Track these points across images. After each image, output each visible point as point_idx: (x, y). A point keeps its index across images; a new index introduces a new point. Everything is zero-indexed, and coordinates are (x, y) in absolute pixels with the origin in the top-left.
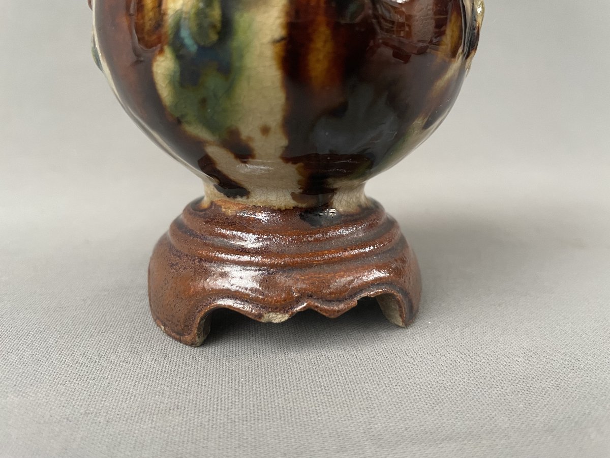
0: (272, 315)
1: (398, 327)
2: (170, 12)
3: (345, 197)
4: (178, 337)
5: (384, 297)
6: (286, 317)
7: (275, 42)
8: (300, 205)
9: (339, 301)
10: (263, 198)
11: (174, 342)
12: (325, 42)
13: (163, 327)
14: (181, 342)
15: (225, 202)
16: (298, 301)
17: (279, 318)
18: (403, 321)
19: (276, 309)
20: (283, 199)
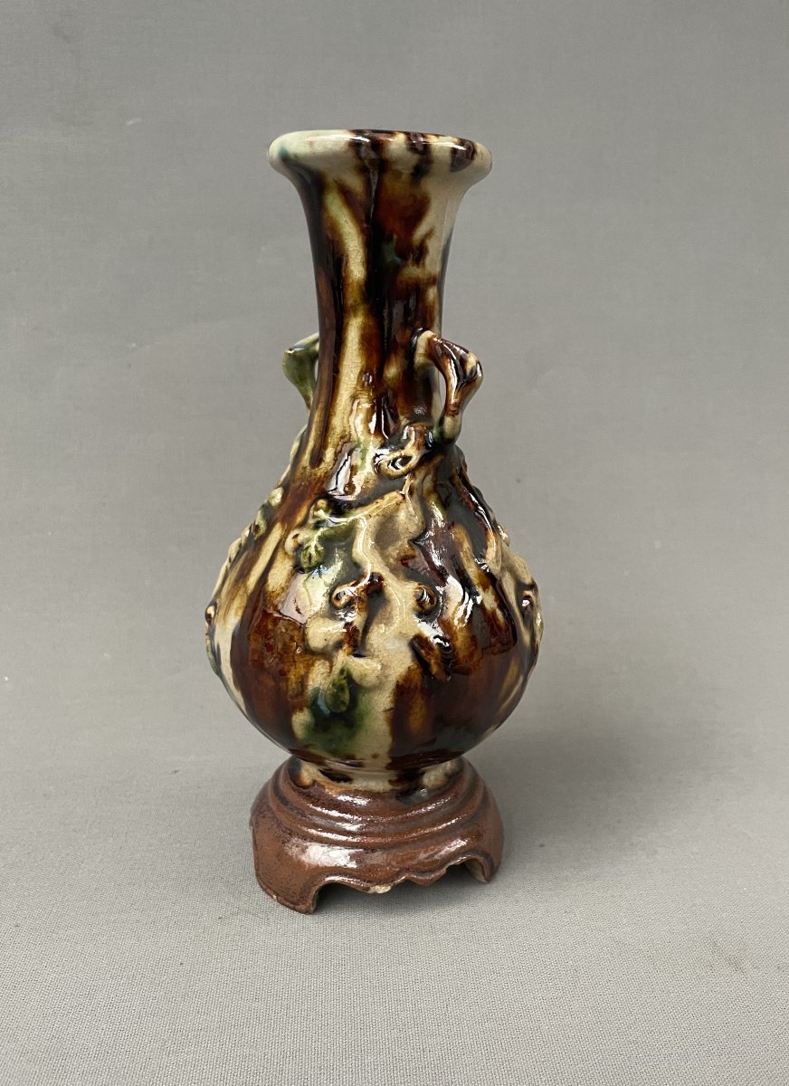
0: (377, 887)
1: (480, 883)
2: (310, 688)
3: (433, 773)
4: (292, 906)
5: (469, 861)
6: (389, 888)
7: (386, 711)
8: (396, 788)
9: (432, 871)
10: (364, 784)
11: (287, 912)
12: (421, 708)
13: (275, 897)
14: (294, 909)
15: (328, 783)
16: (398, 874)
17: (382, 889)
18: (486, 879)
19: (380, 883)
20: (380, 785)
